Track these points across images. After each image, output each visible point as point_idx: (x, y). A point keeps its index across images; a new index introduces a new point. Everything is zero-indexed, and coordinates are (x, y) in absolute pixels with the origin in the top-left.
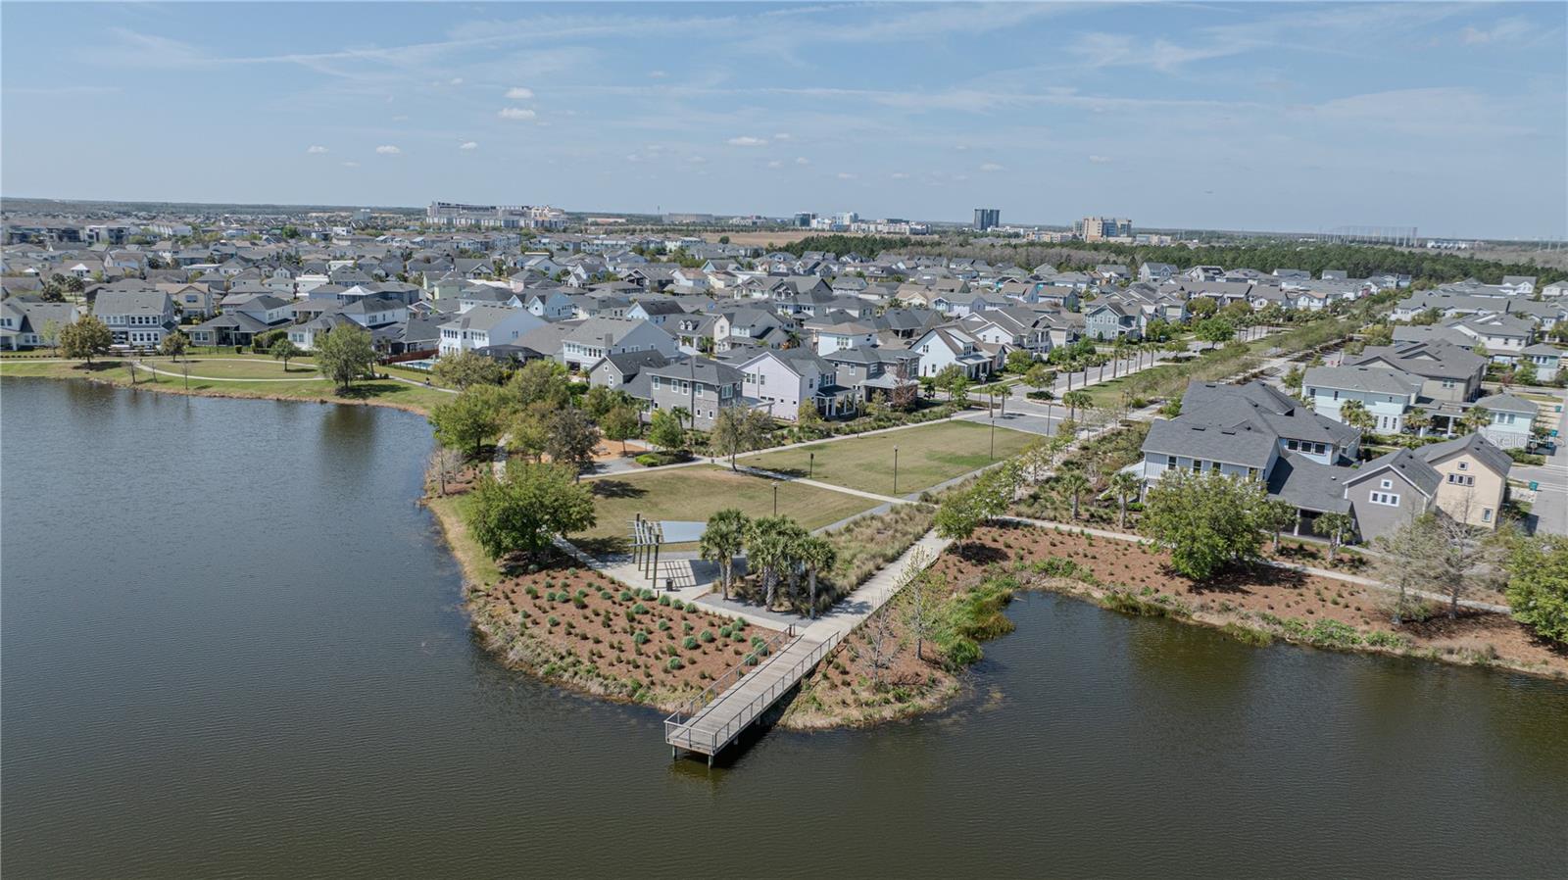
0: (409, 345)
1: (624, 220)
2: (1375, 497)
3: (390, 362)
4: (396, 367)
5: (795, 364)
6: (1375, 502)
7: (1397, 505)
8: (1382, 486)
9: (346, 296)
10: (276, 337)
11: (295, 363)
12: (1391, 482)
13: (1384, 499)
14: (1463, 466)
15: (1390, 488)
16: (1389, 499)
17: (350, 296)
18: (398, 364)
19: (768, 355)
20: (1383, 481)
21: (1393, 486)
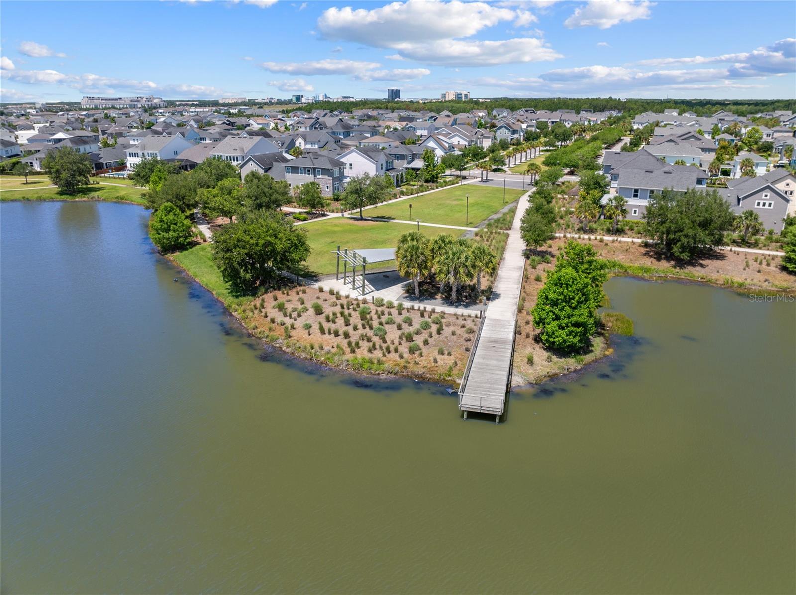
0: (106, 163)
1: (197, 103)
2: (759, 204)
3: (97, 175)
4: (101, 177)
5: (370, 155)
6: (758, 207)
7: (772, 208)
8: (763, 197)
9: (54, 139)
10: (14, 164)
11: (31, 179)
12: (769, 195)
13: (764, 204)
14: (787, 185)
15: (768, 198)
16: (767, 204)
17: (57, 139)
18: (103, 175)
19: (353, 151)
20: (764, 194)
21: (770, 196)
